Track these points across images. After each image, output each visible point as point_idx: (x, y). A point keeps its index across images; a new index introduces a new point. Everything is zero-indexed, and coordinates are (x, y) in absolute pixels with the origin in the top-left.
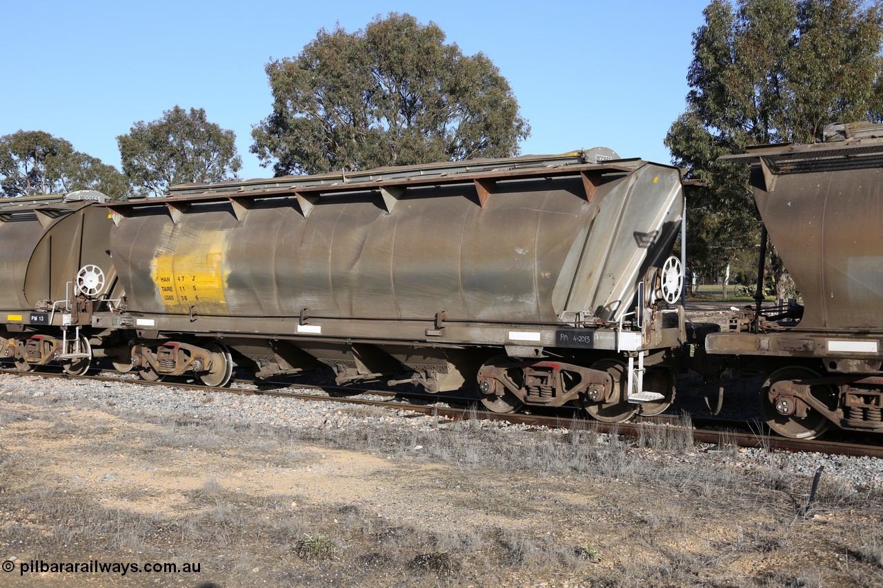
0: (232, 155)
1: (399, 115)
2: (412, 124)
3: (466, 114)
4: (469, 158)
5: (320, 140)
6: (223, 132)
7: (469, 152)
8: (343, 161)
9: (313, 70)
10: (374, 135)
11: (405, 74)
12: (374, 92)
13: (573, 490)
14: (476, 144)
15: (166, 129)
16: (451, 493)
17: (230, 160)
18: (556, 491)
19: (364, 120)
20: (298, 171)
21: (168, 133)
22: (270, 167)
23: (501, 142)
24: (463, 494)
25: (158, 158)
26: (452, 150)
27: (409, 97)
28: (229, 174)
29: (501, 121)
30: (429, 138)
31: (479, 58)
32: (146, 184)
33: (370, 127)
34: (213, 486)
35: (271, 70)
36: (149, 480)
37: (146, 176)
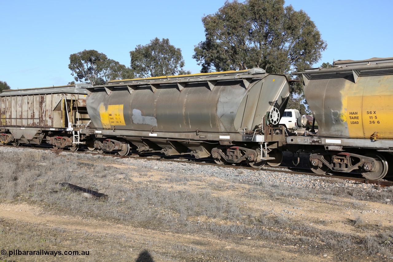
0: (180, 60)
6: (176, 49)
15: (151, 48)
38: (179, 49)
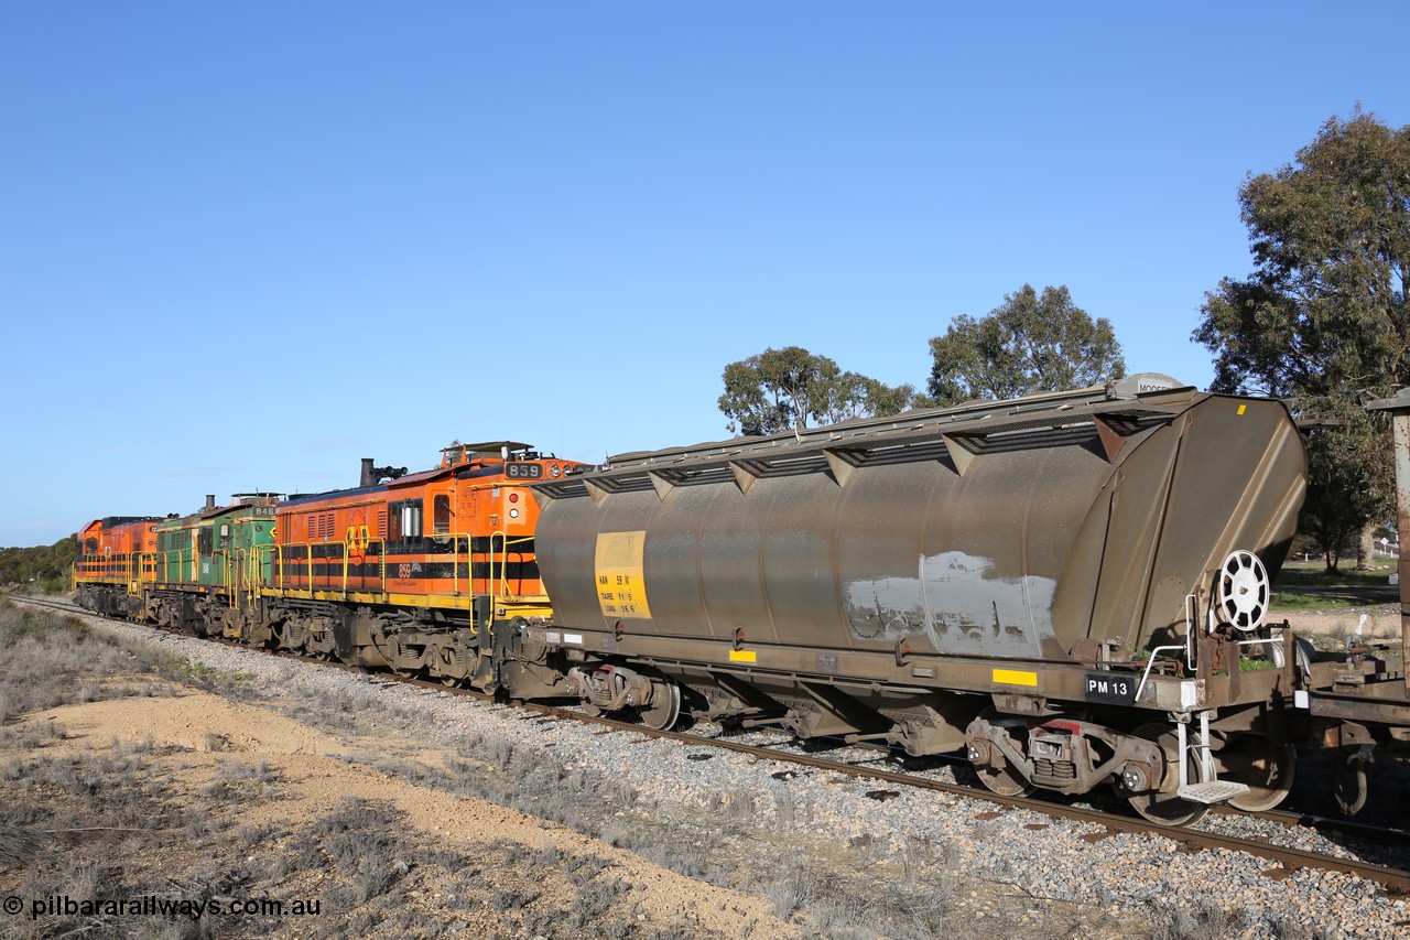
6: (1094, 322)
15: (1012, 320)
38: (1102, 323)
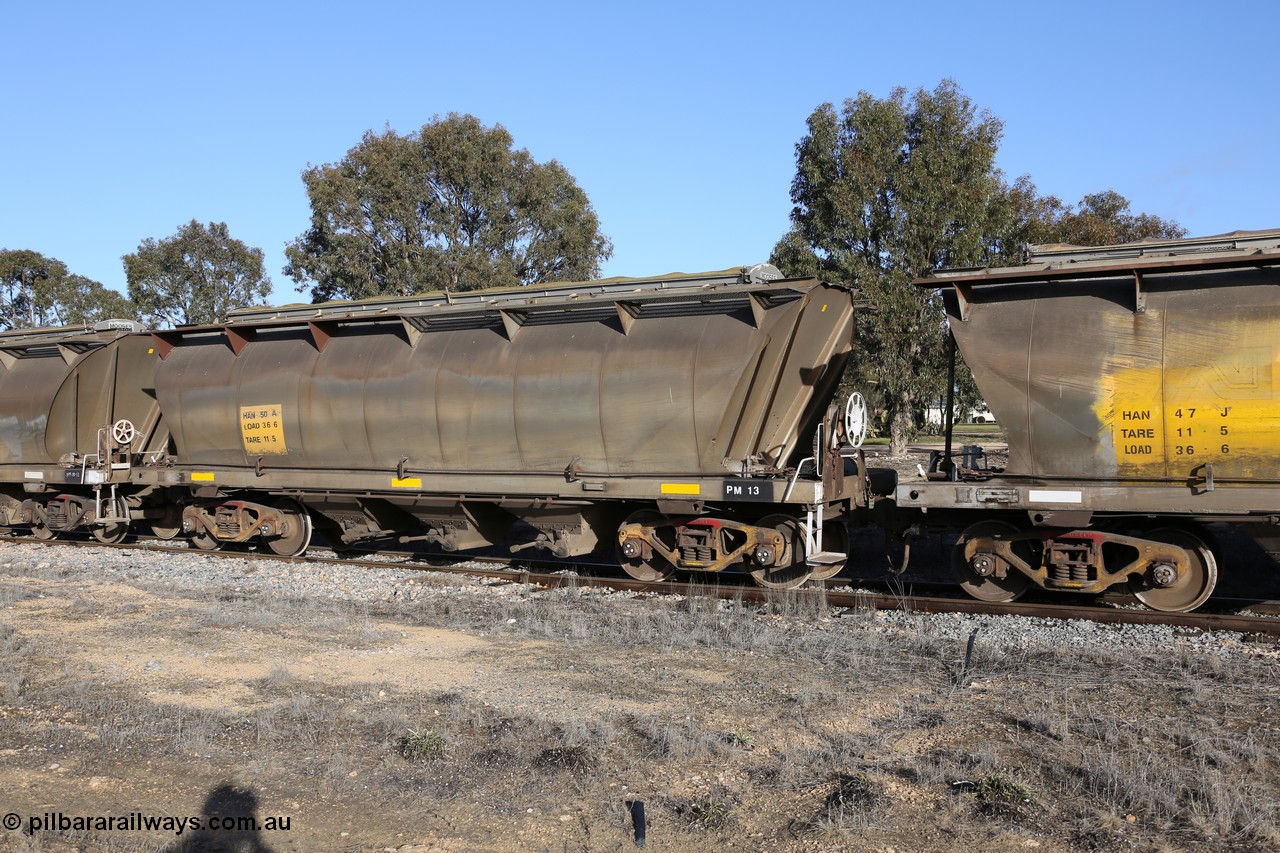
0: (260, 277)
1: (460, 231)
2: (475, 241)
3: (537, 230)
4: (542, 282)
5: (367, 260)
6: (249, 250)
7: (542, 274)
8: (395, 285)
9: (359, 179)
10: (430, 255)
11: (467, 184)
12: (430, 204)
13: (704, 667)
14: (550, 265)
15: (181, 246)
16: (564, 674)
17: (258, 284)
18: (685, 668)
19: (420, 235)
20: (340, 295)
21: (183, 252)
22: (307, 292)
23: (580, 262)
24: (579, 676)
25: (172, 281)
26: (522, 273)
27: (471, 211)
28: (257, 300)
29: (579, 238)
30: (495, 257)
31: (553, 166)
32: (157, 312)
33: (425, 245)
34: (281, 673)
35: (309, 178)
36: (202, 667)
37: (158, 303)
38: (257, 251)
